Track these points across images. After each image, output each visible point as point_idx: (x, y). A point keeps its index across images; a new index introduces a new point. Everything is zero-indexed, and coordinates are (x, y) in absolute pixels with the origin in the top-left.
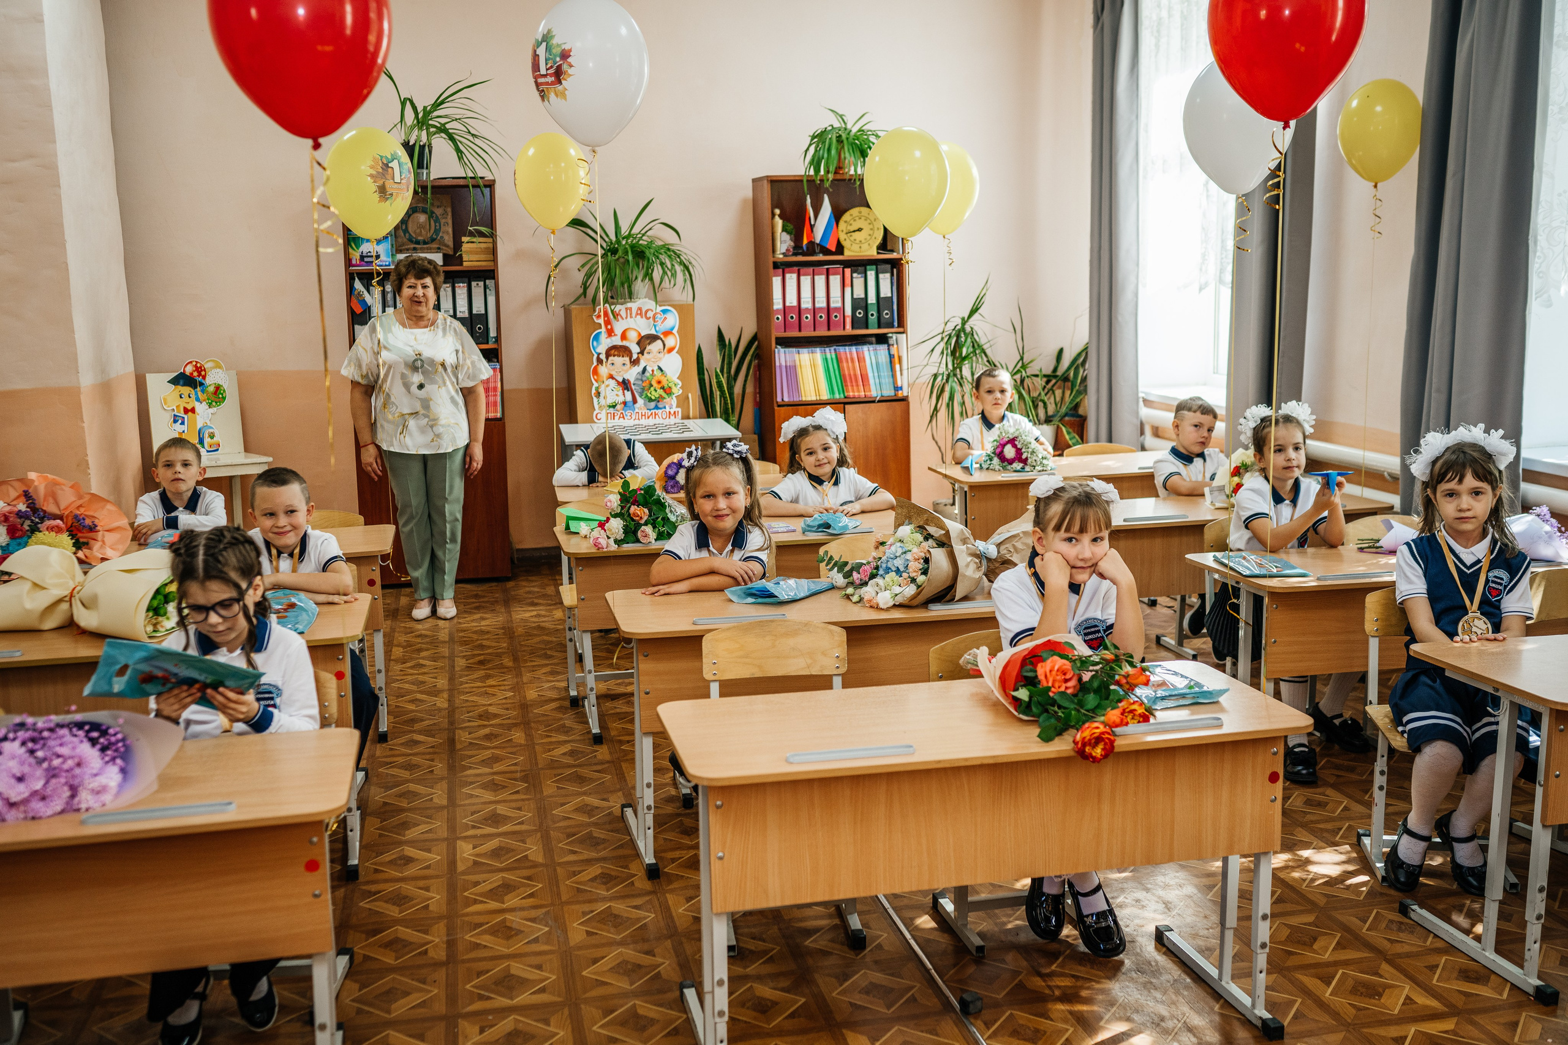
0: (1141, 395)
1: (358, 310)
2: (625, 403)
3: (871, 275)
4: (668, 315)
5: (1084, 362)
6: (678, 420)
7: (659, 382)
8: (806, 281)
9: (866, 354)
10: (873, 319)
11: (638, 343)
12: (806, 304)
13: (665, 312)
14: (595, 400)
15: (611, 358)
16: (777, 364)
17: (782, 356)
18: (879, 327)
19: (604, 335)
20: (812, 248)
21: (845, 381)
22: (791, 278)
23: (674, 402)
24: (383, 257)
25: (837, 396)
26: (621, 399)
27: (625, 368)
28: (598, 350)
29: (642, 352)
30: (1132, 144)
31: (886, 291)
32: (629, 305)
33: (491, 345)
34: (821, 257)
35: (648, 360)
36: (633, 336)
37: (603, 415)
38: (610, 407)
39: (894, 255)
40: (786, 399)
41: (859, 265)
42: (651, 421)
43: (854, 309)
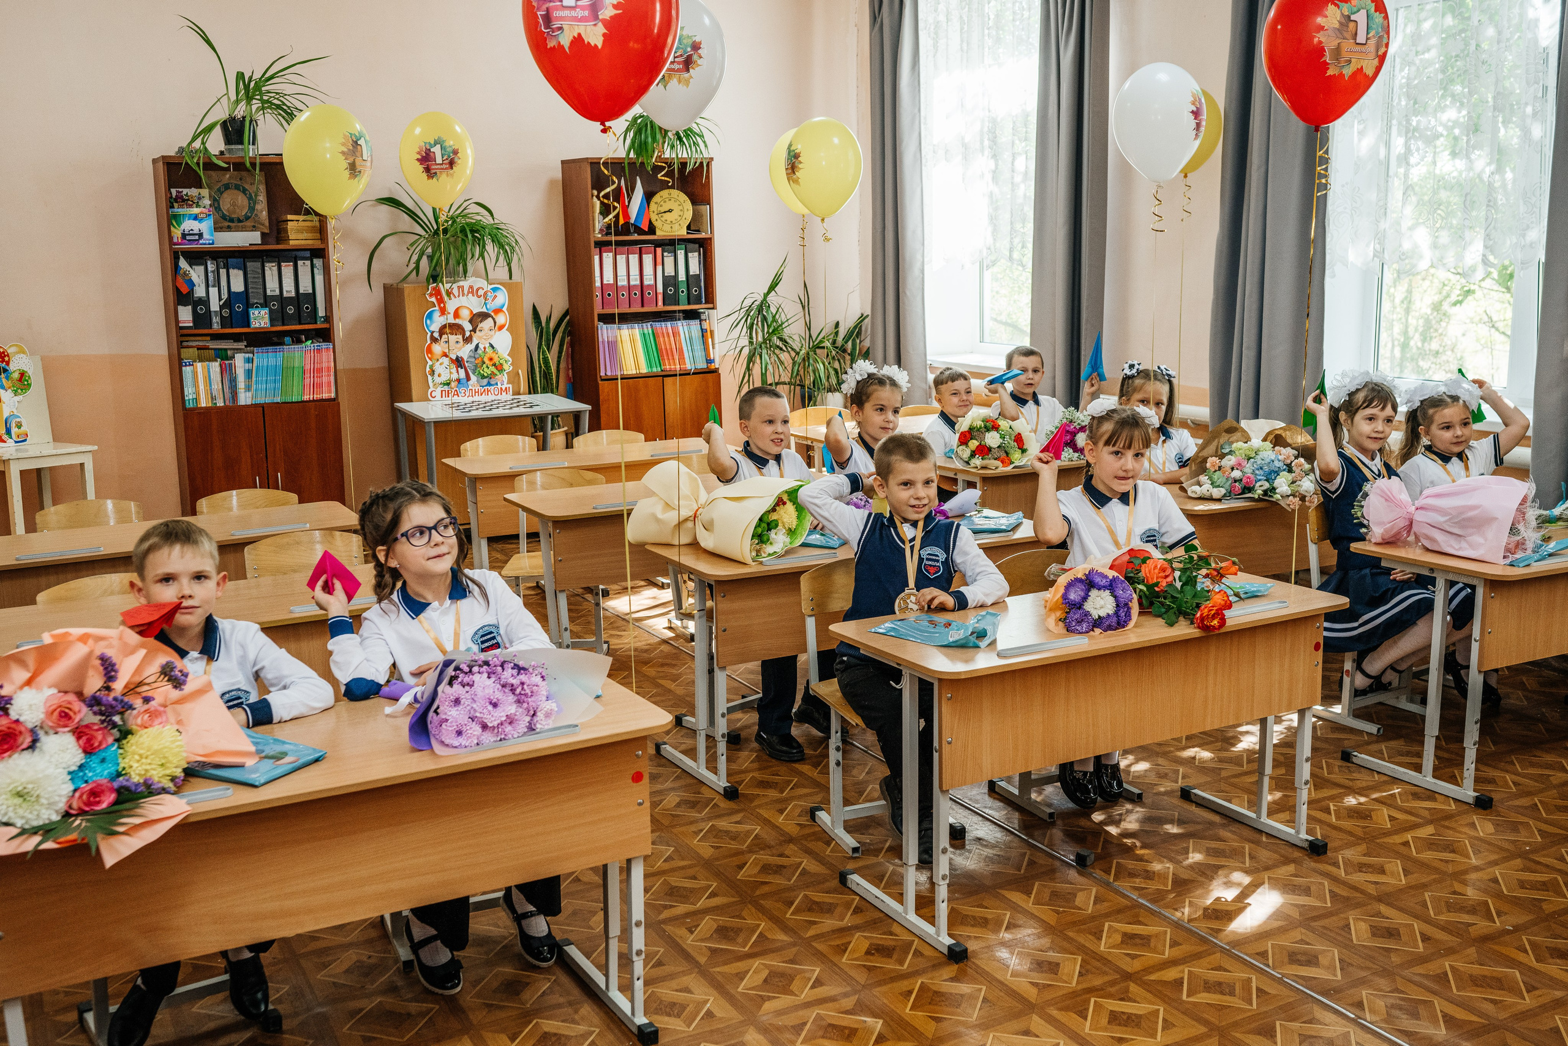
0: (929, 362)
1: (184, 290)
2: (459, 380)
3: (681, 254)
4: (498, 294)
5: (859, 334)
6: (509, 397)
7: (491, 359)
8: (621, 259)
9: (681, 328)
10: (683, 296)
11: (471, 321)
12: (622, 282)
13: (495, 290)
14: (430, 378)
15: (445, 336)
16: (600, 339)
17: (605, 332)
18: (689, 303)
19: (437, 314)
20: (626, 229)
21: (662, 356)
22: (608, 256)
23: (505, 378)
24: (205, 236)
25: (655, 370)
26: (455, 376)
27: (458, 346)
28: (432, 329)
29: (474, 330)
30: (916, 134)
31: (695, 268)
32: (461, 283)
33: (320, 325)
34: (636, 237)
35: (480, 338)
36: (465, 314)
37: (437, 393)
38: (444, 384)
39: (703, 235)
40: (609, 373)
41: (670, 244)
42: (484, 398)
43: (665, 286)
